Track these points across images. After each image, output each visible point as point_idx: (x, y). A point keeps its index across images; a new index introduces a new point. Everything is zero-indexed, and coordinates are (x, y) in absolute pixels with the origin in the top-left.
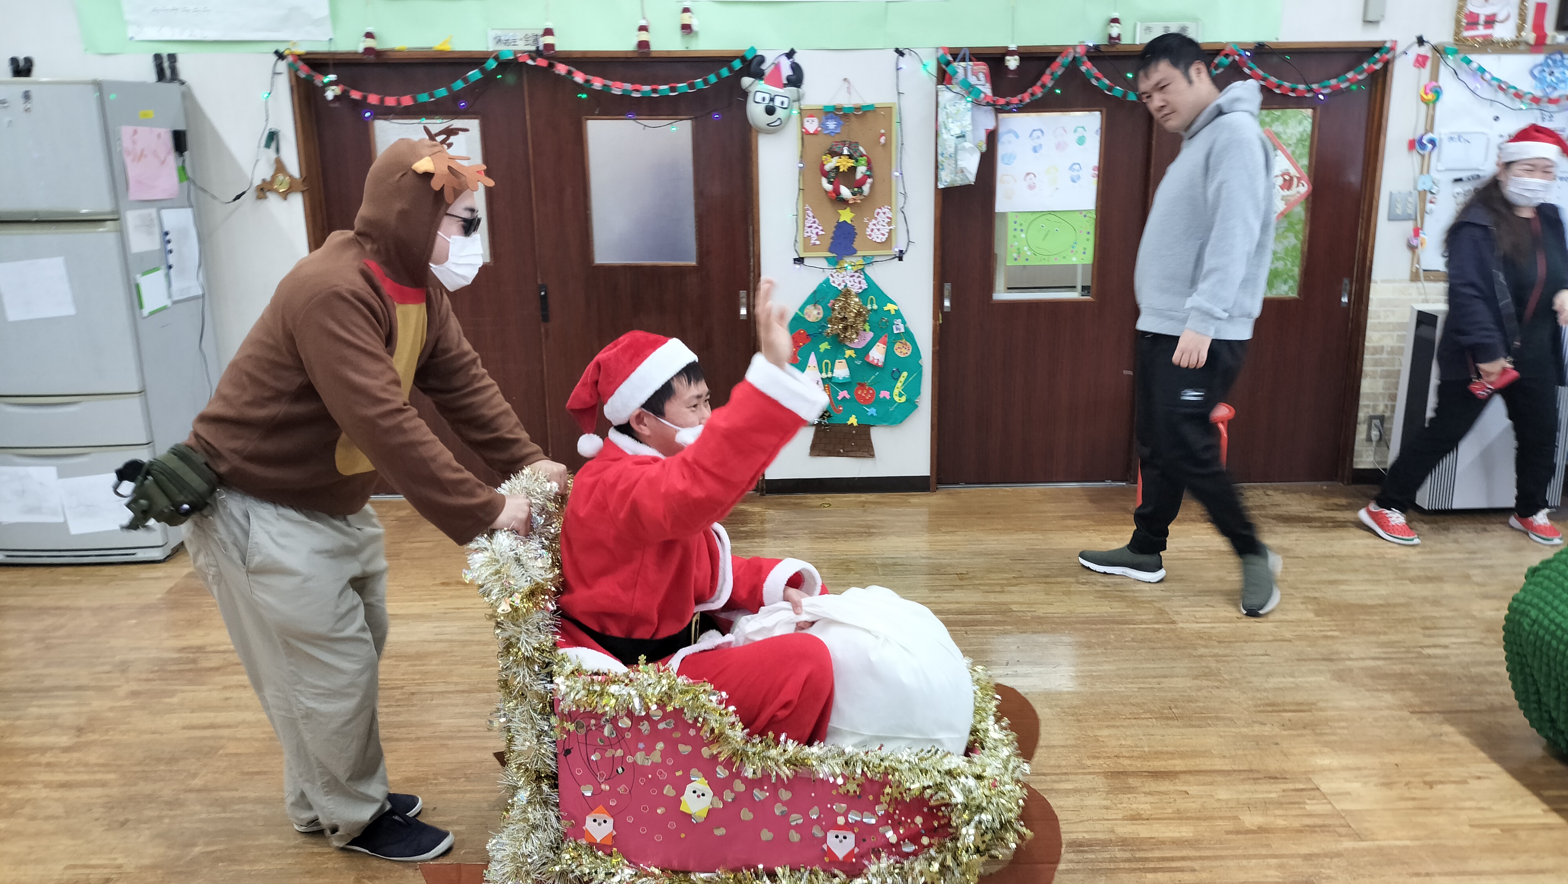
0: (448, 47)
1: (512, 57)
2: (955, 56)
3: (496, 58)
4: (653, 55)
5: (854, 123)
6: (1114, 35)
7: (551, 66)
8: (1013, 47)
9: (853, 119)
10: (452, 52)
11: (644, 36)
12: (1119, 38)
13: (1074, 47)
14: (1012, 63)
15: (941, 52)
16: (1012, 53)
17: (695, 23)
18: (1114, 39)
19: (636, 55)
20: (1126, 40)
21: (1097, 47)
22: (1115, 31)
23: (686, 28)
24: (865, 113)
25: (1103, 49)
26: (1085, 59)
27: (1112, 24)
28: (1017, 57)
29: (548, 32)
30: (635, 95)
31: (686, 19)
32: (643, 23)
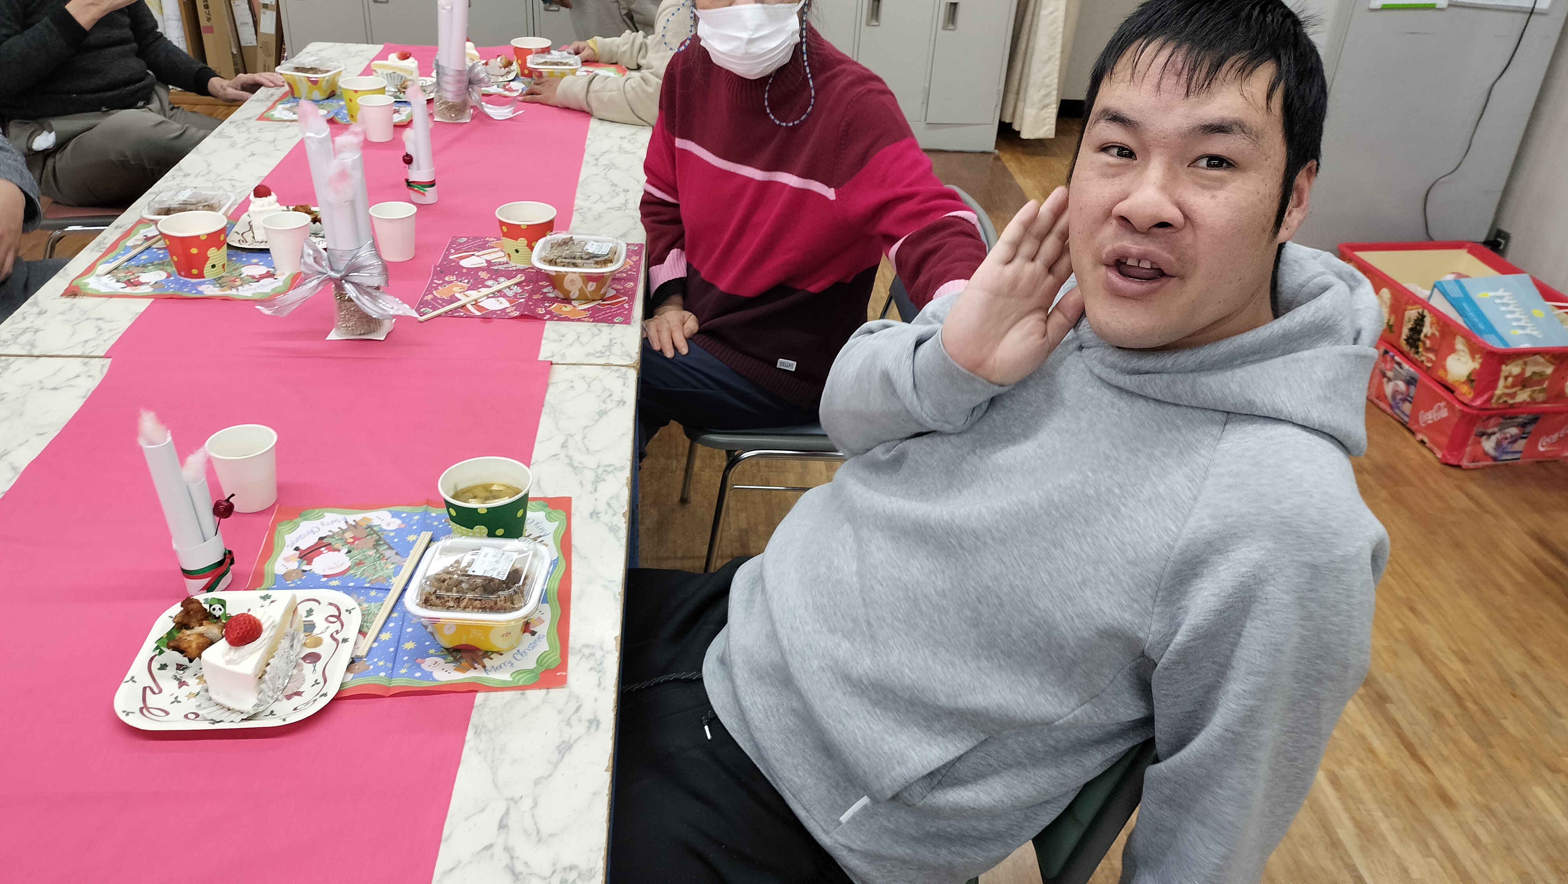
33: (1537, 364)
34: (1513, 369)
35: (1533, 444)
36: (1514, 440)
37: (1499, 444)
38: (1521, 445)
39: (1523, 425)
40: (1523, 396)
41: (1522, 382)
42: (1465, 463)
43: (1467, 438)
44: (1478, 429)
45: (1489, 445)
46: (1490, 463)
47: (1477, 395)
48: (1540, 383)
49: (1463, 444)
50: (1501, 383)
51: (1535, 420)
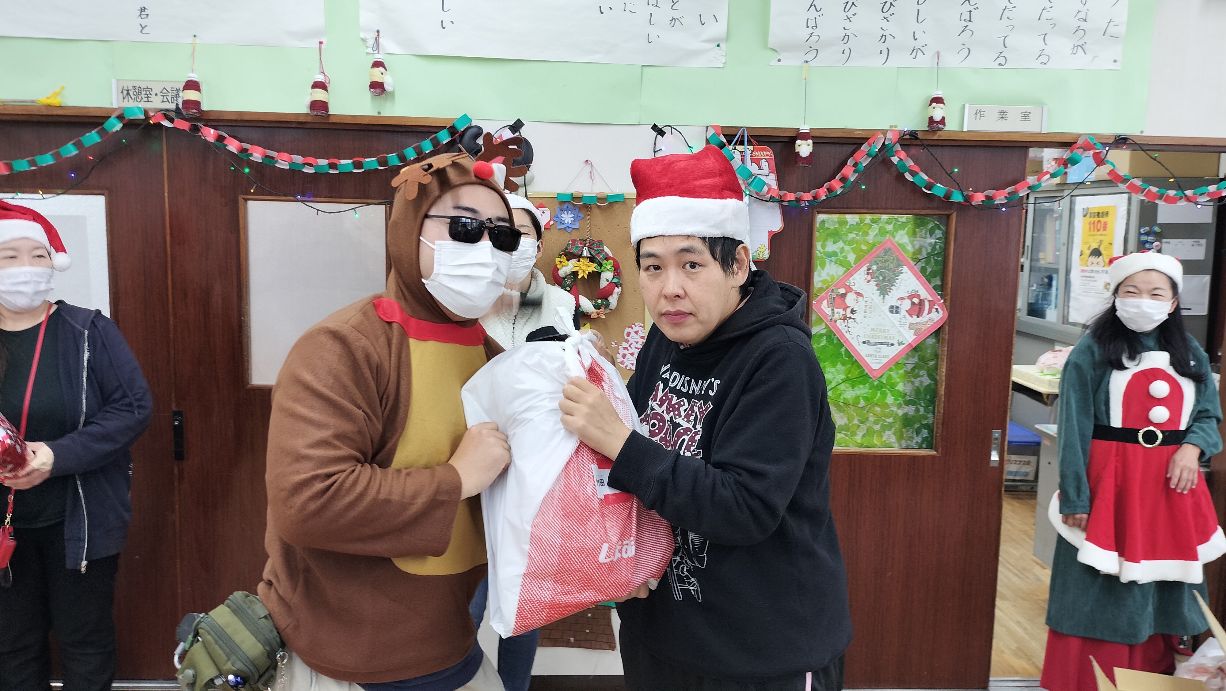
0: (55, 101)
1: (142, 117)
2: (730, 138)
3: (121, 117)
4: (332, 120)
5: (598, 217)
6: (937, 118)
7: (196, 129)
8: (805, 128)
9: (596, 211)
10: (61, 107)
11: (320, 95)
12: (943, 121)
13: (884, 132)
14: (804, 148)
15: (711, 132)
16: (804, 136)
17: (388, 80)
18: (938, 123)
19: (309, 119)
20: (951, 126)
21: (913, 134)
22: (938, 113)
23: (377, 87)
24: (611, 204)
25: (920, 136)
26: (898, 147)
27: (934, 104)
28: (810, 141)
29: (192, 85)
30: (308, 170)
31: (377, 75)
32: (320, 78)
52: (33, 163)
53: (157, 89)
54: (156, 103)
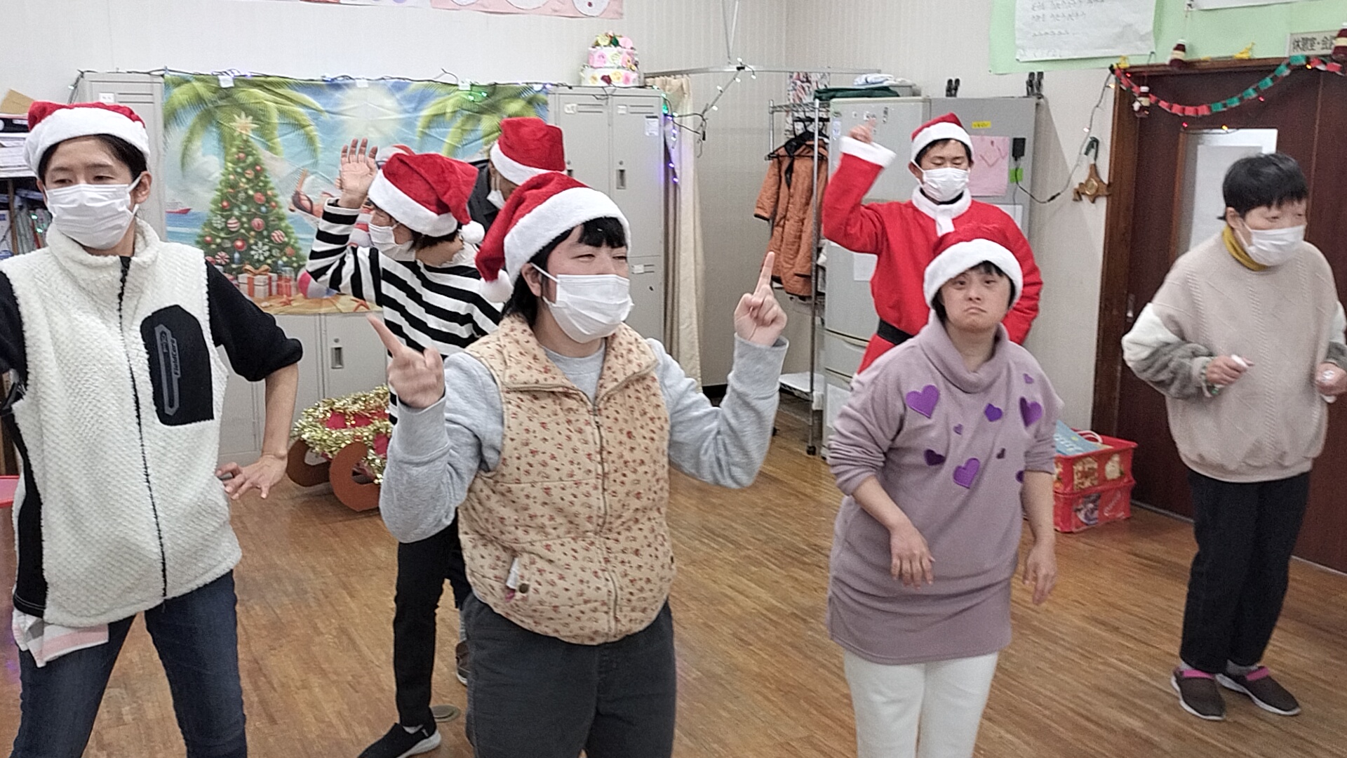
0: (1249, 55)
1: (1304, 63)
10: (1250, 60)
33: (1089, 462)
34: (1078, 467)
35: (1102, 512)
36: (1092, 511)
37: (1086, 516)
38: (1096, 513)
39: (1093, 502)
40: (1087, 484)
41: (1085, 475)
42: (1074, 530)
43: (1070, 515)
44: (1075, 507)
45: (1081, 516)
46: (1085, 527)
47: (1066, 487)
48: (1093, 474)
49: (1069, 520)
50: (1076, 477)
51: (1099, 497)
52: (1225, 106)
53: (1319, 38)
54: (1319, 50)
